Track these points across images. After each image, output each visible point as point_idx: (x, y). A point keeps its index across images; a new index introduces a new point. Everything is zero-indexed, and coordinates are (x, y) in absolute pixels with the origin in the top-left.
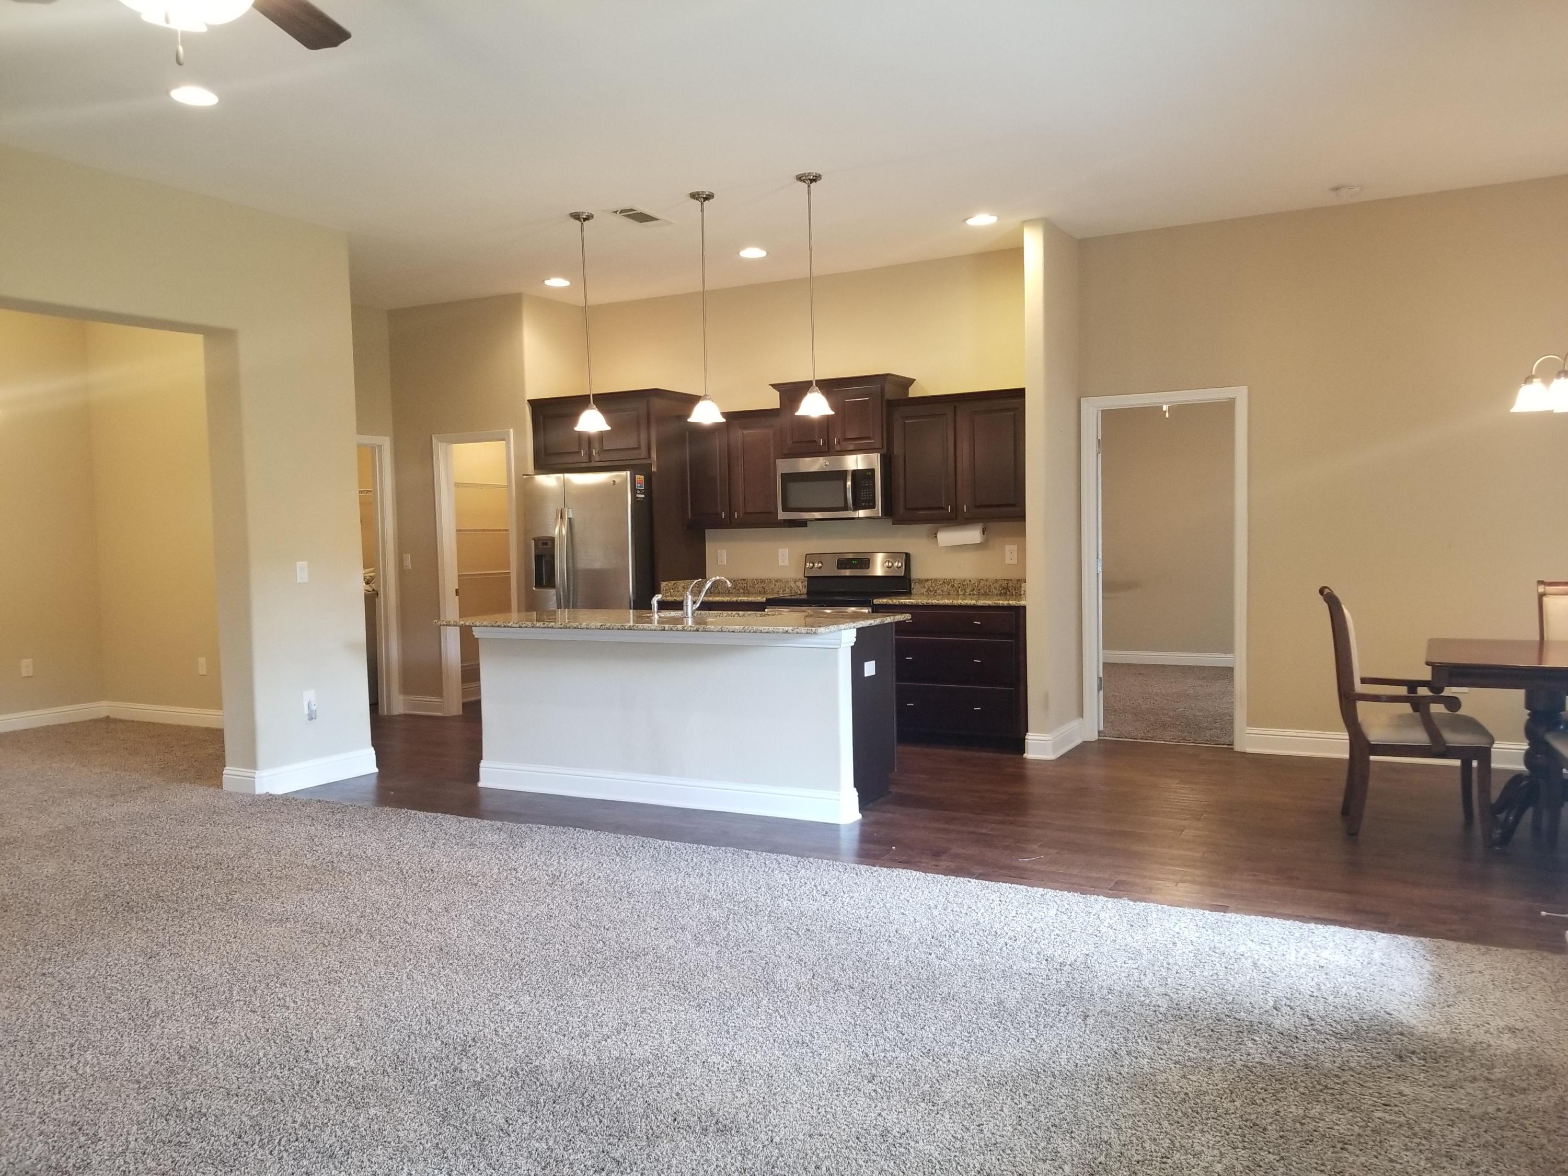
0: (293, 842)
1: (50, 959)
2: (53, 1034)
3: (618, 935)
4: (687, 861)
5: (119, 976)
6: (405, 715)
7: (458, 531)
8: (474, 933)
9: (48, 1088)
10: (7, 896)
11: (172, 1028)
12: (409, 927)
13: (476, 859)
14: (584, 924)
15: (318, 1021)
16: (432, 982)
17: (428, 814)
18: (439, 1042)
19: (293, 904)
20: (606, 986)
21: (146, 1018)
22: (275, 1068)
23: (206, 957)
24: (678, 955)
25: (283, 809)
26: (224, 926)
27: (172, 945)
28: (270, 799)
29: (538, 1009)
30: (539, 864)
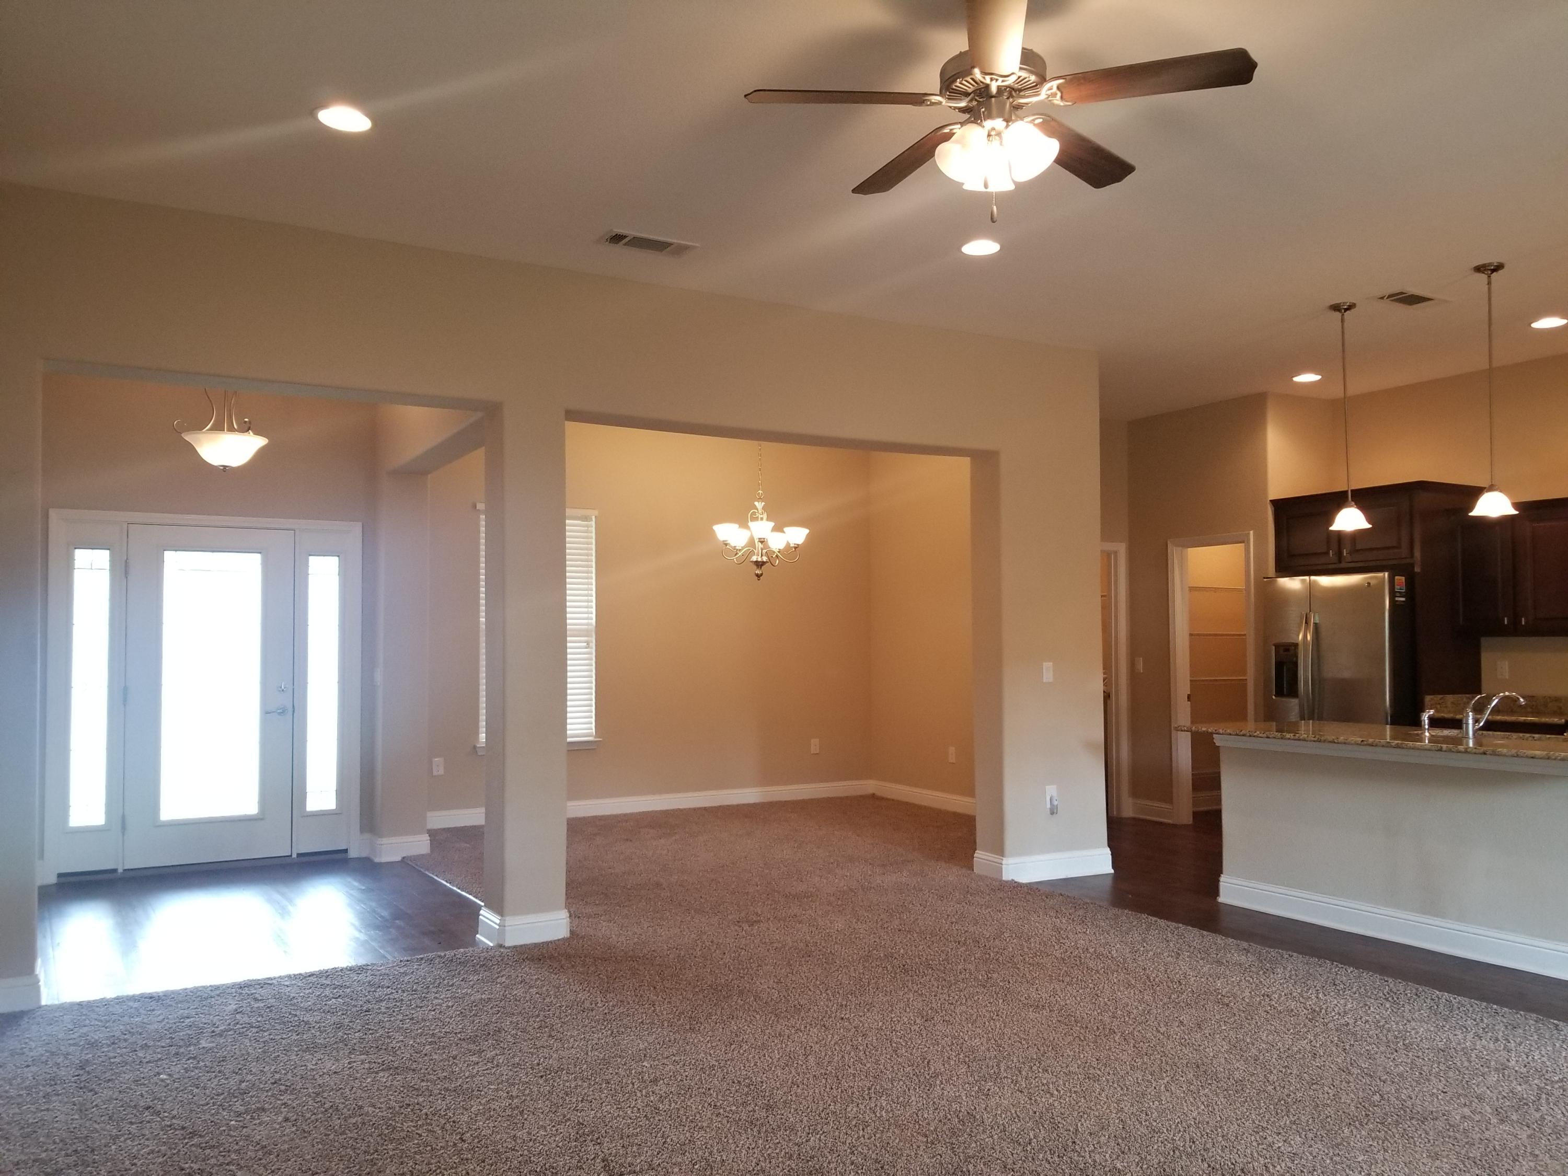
0: (1040, 931)
1: (846, 1006)
2: (854, 1075)
3: (1397, 1091)
4: (1475, 1020)
5: (902, 1032)
6: (1134, 819)
7: (1191, 635)
8: (1231, 1056)
9: (854, 1123)
10: (809, 943)
11: (950, 1091)
12: (1162, 1037)
13: (1224, 978)
14: (1355, 1071)
15: (1081, 1114)
16: (1191, 1099)
17: (1169, 923)
18: (1206, 1165)
19: (1046, 992)
20: (1389, 1145)
21: (928, 1077)
22: (1046, 1152)
23: (974, 1029)
24: (1477, 1129)
25: (1029, 897)
26: (987, 1002)
27: (944, 1012)
28: (1015, 887)
29: (1311, 1154)
30: (1295, 994)
